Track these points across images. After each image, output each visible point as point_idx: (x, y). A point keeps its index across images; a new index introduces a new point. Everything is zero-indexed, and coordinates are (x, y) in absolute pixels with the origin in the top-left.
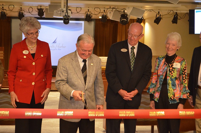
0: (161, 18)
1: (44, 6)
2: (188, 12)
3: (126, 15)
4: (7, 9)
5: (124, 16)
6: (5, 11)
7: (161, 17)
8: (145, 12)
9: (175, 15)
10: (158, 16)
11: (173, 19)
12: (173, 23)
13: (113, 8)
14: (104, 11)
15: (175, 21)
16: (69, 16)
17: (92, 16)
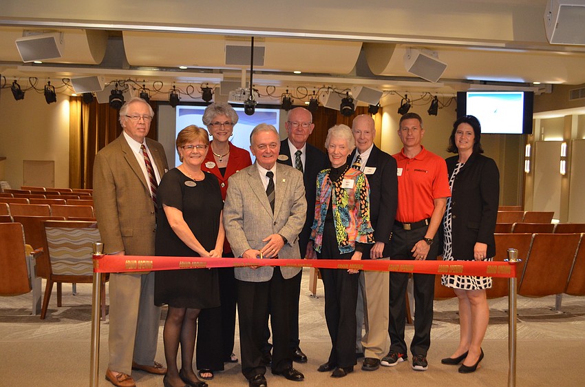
0: (410, 106)
1: (212, 84)
2: (456, 96)
3: (350, 101)
4: (151, 88)
5: (347, 101)
6: (147, 92)
7: (410, 103)
8: (384, 95)
9: (433, 101)
10: (405, 102)
11: (430, 108)
12: (430, 114)
13: (329, 88)
14: (314, 92)
15: (433, 110)
16: (254, 101)
17: (293, 101)
